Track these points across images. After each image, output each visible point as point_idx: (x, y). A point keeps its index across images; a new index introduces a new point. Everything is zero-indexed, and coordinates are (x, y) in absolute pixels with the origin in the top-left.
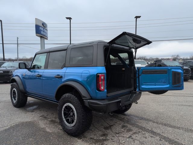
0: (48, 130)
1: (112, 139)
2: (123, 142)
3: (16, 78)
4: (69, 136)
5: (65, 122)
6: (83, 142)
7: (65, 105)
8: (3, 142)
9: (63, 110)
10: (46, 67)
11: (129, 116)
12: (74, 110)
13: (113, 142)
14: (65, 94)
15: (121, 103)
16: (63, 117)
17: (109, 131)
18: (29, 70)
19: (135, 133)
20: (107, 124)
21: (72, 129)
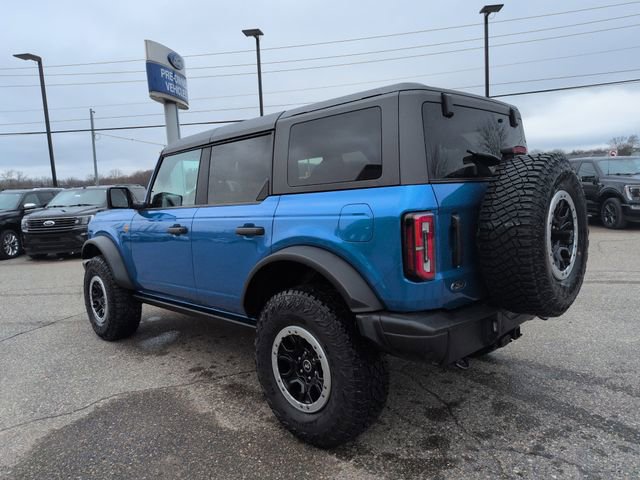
0: (224, 422)
1: (467, 459)
2: (516, 470)
3: (98, 241)
4: (303, 447)
5: (286, 393)
6: (362, 470)
7: (284, 333)
8: (76, 469)
9: (275, 349)
10: (202, 198)
11: (509, 363)
12: (320, 351)
13: (476, 470)
14: (281, 291)
15: (496, 321)
16: (278, 376)
17: (448, 426)
18: (140, 213)
19: (552, 434)
20: (434, 398)
21: (316, 421)
